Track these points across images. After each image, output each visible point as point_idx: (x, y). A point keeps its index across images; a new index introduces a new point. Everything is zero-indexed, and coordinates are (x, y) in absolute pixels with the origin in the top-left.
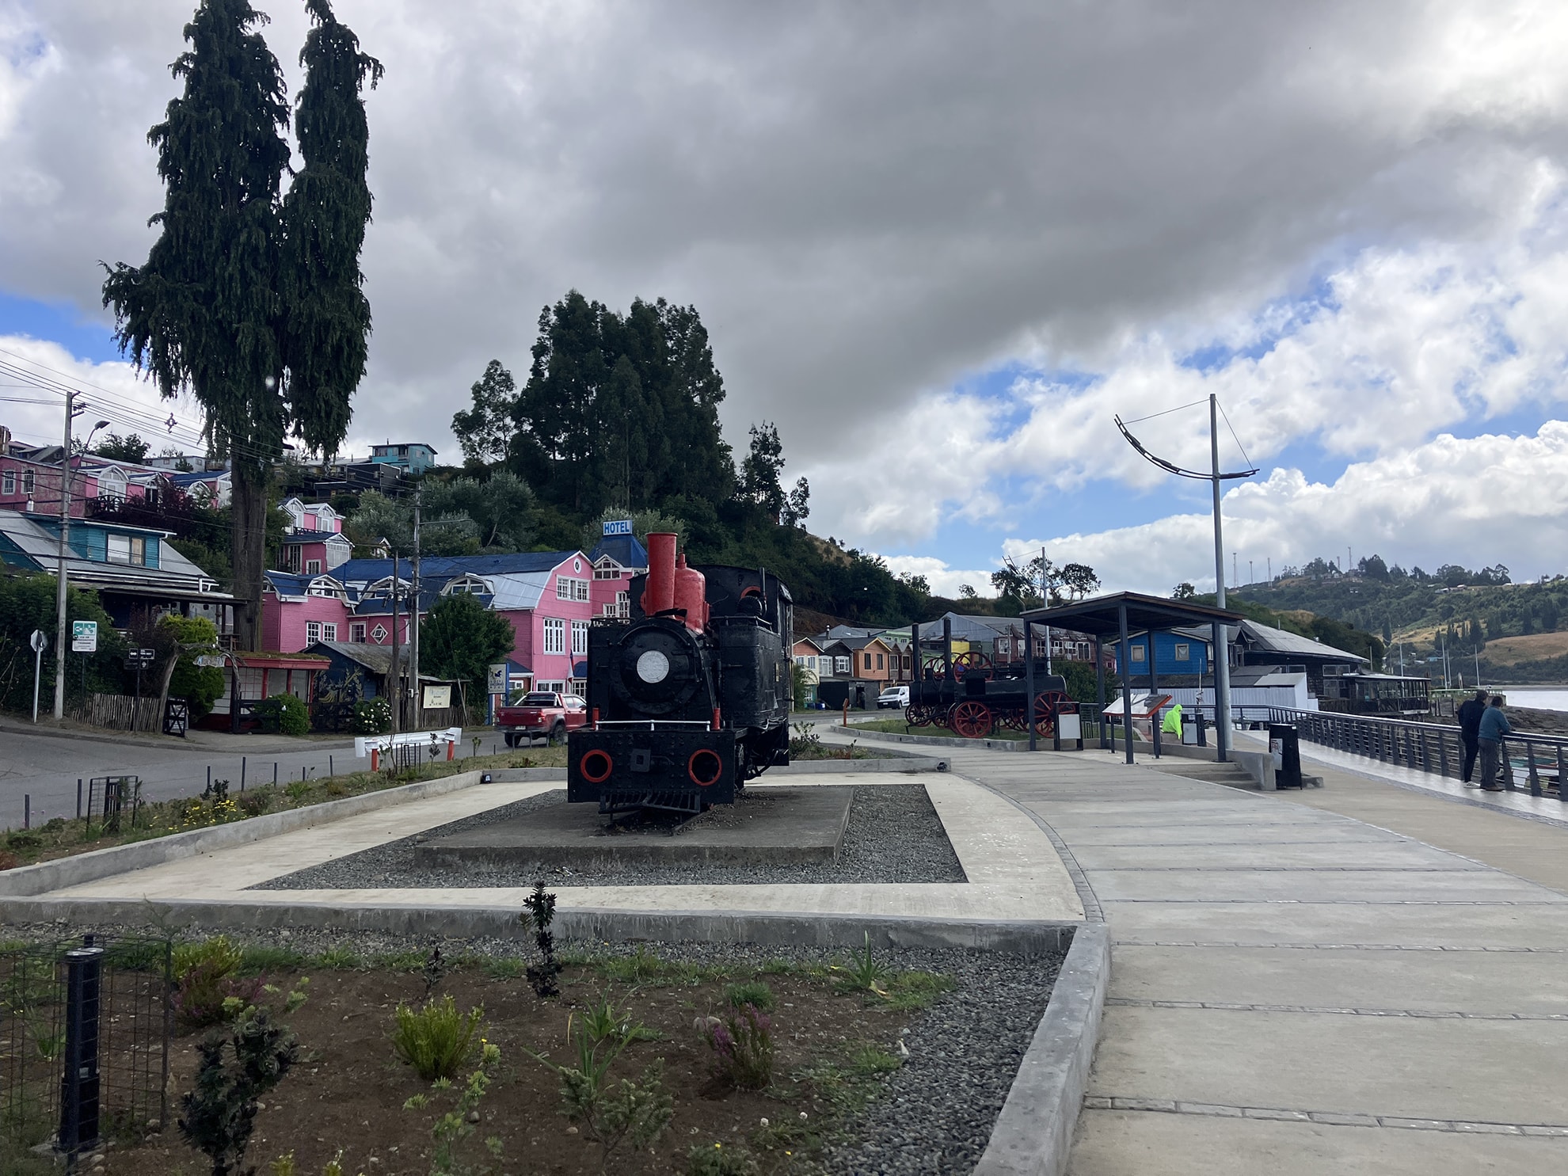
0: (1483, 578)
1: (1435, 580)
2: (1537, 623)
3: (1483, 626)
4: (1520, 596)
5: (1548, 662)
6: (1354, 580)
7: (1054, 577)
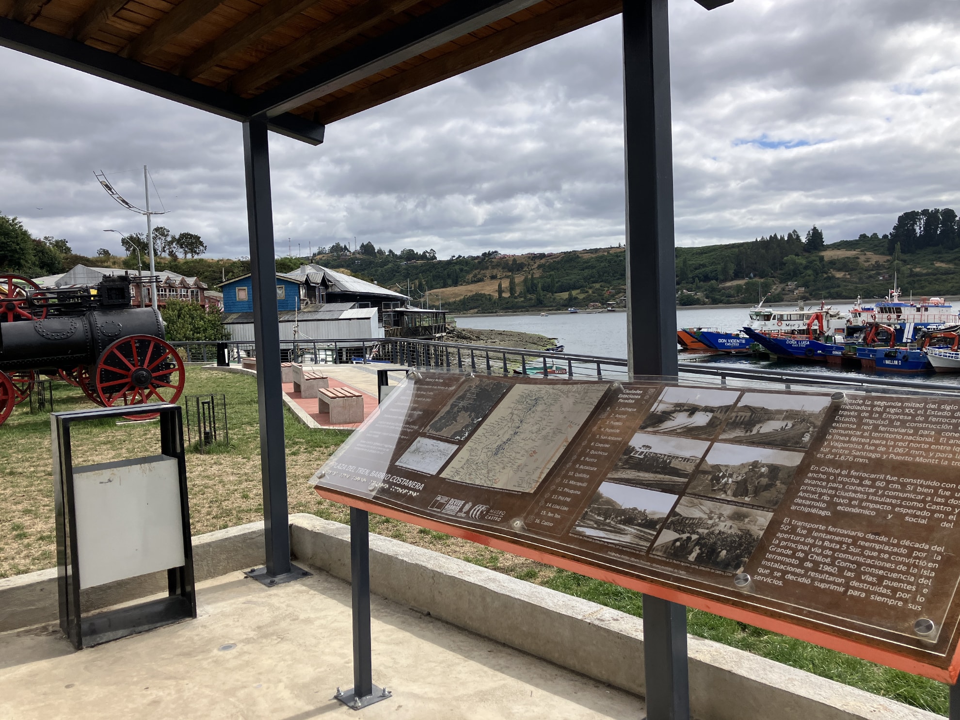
0: (423, 256)
1: (400, 257)
2: (449, 282)
3: (424, 283)
4: (442, 267)
5: (455, 302)
6: (358, 256)
7: (171, 243)
